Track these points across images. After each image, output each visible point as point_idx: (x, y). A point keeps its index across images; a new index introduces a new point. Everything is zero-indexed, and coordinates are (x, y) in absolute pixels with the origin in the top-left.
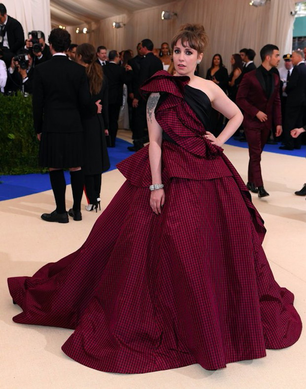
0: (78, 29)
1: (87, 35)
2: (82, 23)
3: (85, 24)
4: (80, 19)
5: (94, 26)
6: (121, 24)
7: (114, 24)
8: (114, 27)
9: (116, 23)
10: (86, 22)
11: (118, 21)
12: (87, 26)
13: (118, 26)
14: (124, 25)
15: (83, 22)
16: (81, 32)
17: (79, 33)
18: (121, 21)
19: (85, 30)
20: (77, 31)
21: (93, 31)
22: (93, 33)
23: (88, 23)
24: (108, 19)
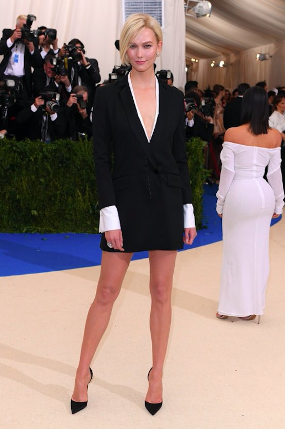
0: (214, 62)
1: (224, 69)
2: (219, 55)
3: (222, 57)
4: (217, 51)
5: (233, 58)
6: (267, 57)
7: (258, 56)
8: (258, 59)
9: (261, 54)
10: (223, 54)
11: (263, 52)
12: (225, 59)
13: (263, 58)
14: (271, 57)
15: (219, 53)
16: (217, 65)
17: (214, 67)
18: (267, 52)
19: (222, 64)
20: (212, 65)
21: (231, 64)
22: (231, 67)
23: (226, 55)
24: (252, 49)
